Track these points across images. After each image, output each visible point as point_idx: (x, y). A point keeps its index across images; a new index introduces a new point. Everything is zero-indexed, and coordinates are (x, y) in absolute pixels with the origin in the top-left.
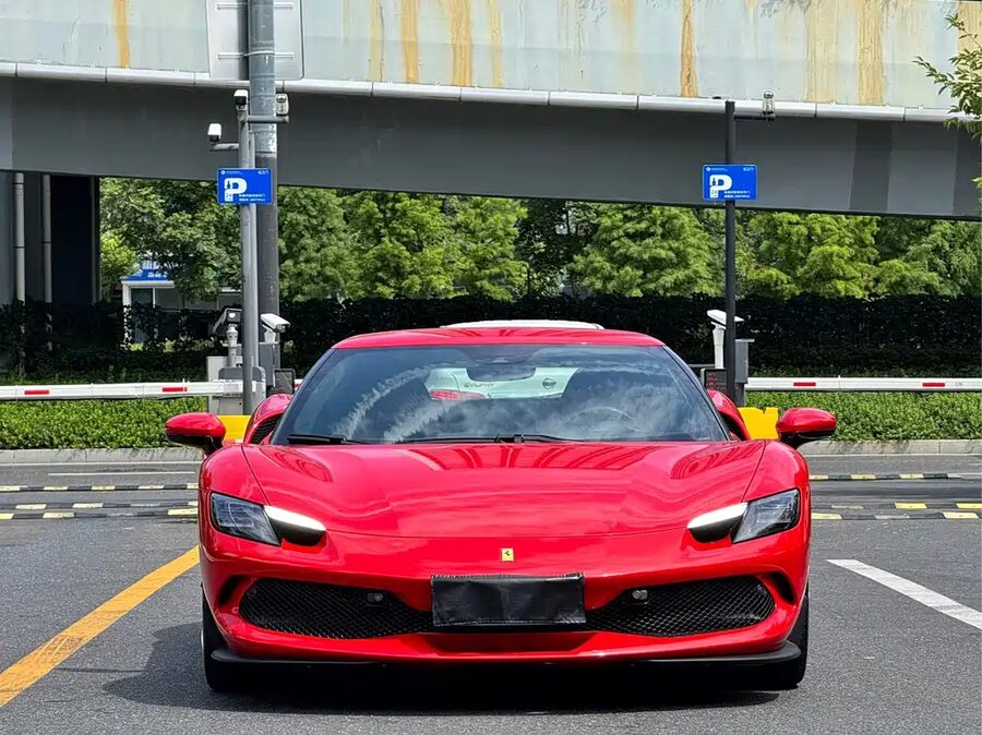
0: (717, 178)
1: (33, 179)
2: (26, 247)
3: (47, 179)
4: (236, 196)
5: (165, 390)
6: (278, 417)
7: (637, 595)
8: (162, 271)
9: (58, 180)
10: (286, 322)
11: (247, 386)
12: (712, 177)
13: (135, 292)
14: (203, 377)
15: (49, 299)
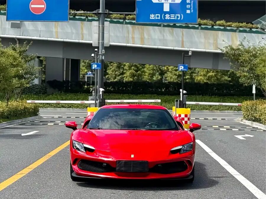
0: (181, 67)
1: (68, 60)
2: (66, 71)
3: (70, 60)
4: (95, 68)
5: (81, 102)
6: (90, 120)
7: (159, 165)
8: (92, 74)
9: (72, 60)
10: (104, 90)
11: (96, 102)
12: (180, 67)
13: (88, 77)
14: (88, 100)
15: (70, 80)
